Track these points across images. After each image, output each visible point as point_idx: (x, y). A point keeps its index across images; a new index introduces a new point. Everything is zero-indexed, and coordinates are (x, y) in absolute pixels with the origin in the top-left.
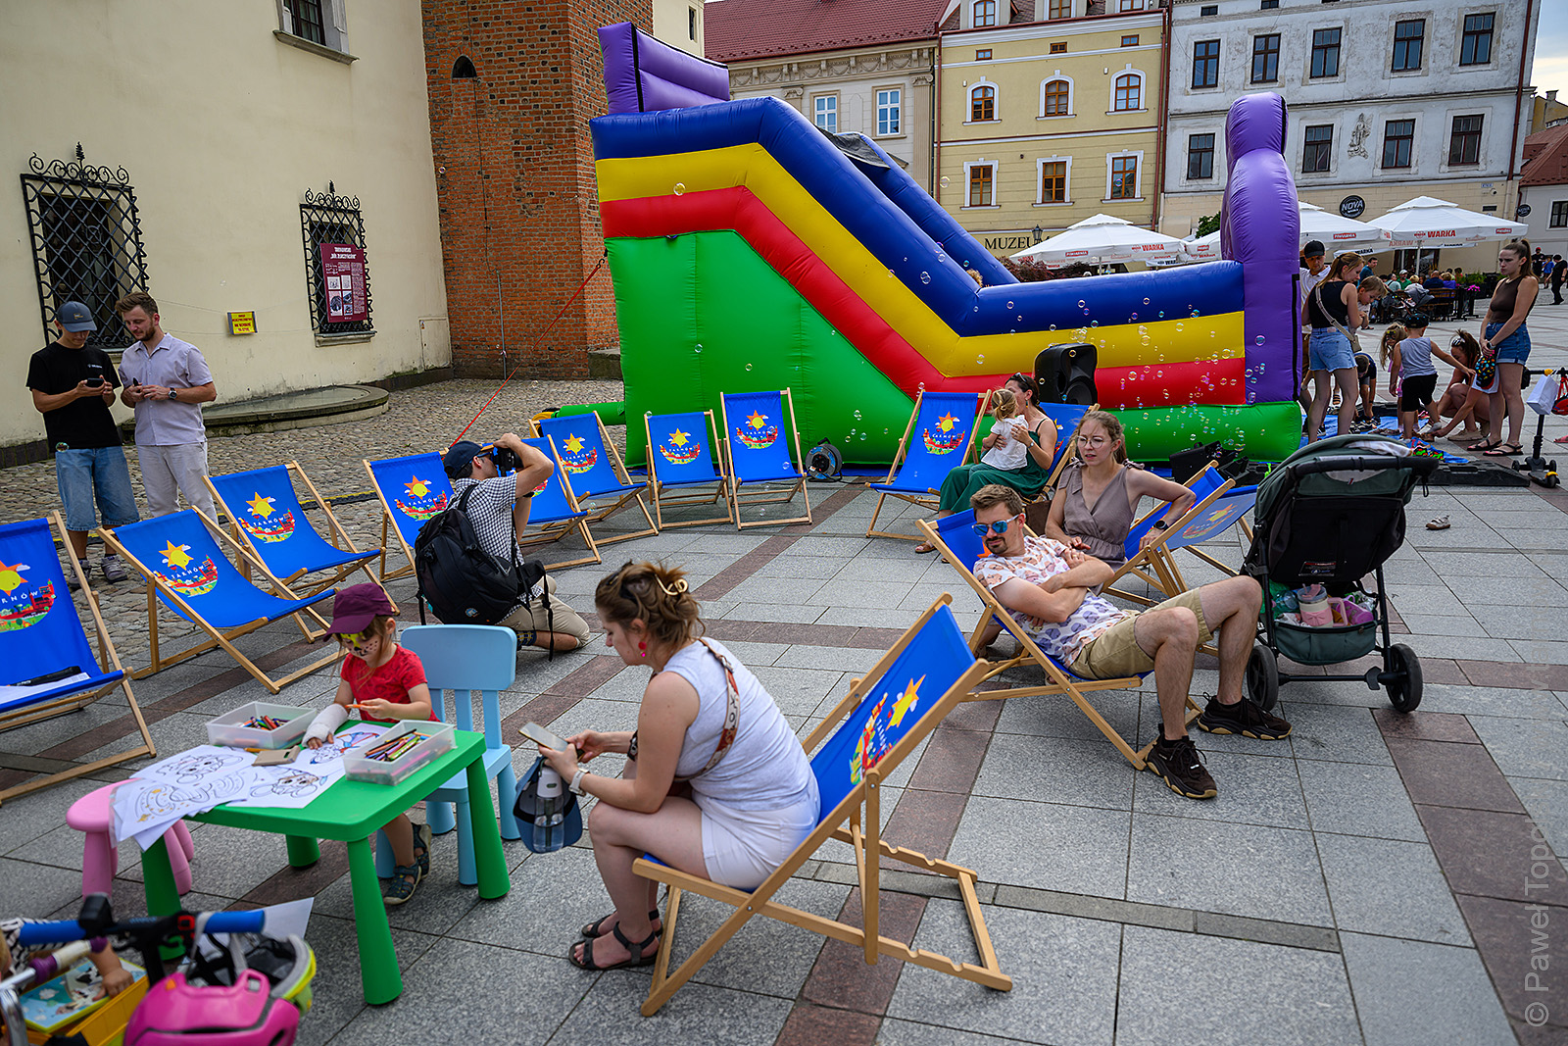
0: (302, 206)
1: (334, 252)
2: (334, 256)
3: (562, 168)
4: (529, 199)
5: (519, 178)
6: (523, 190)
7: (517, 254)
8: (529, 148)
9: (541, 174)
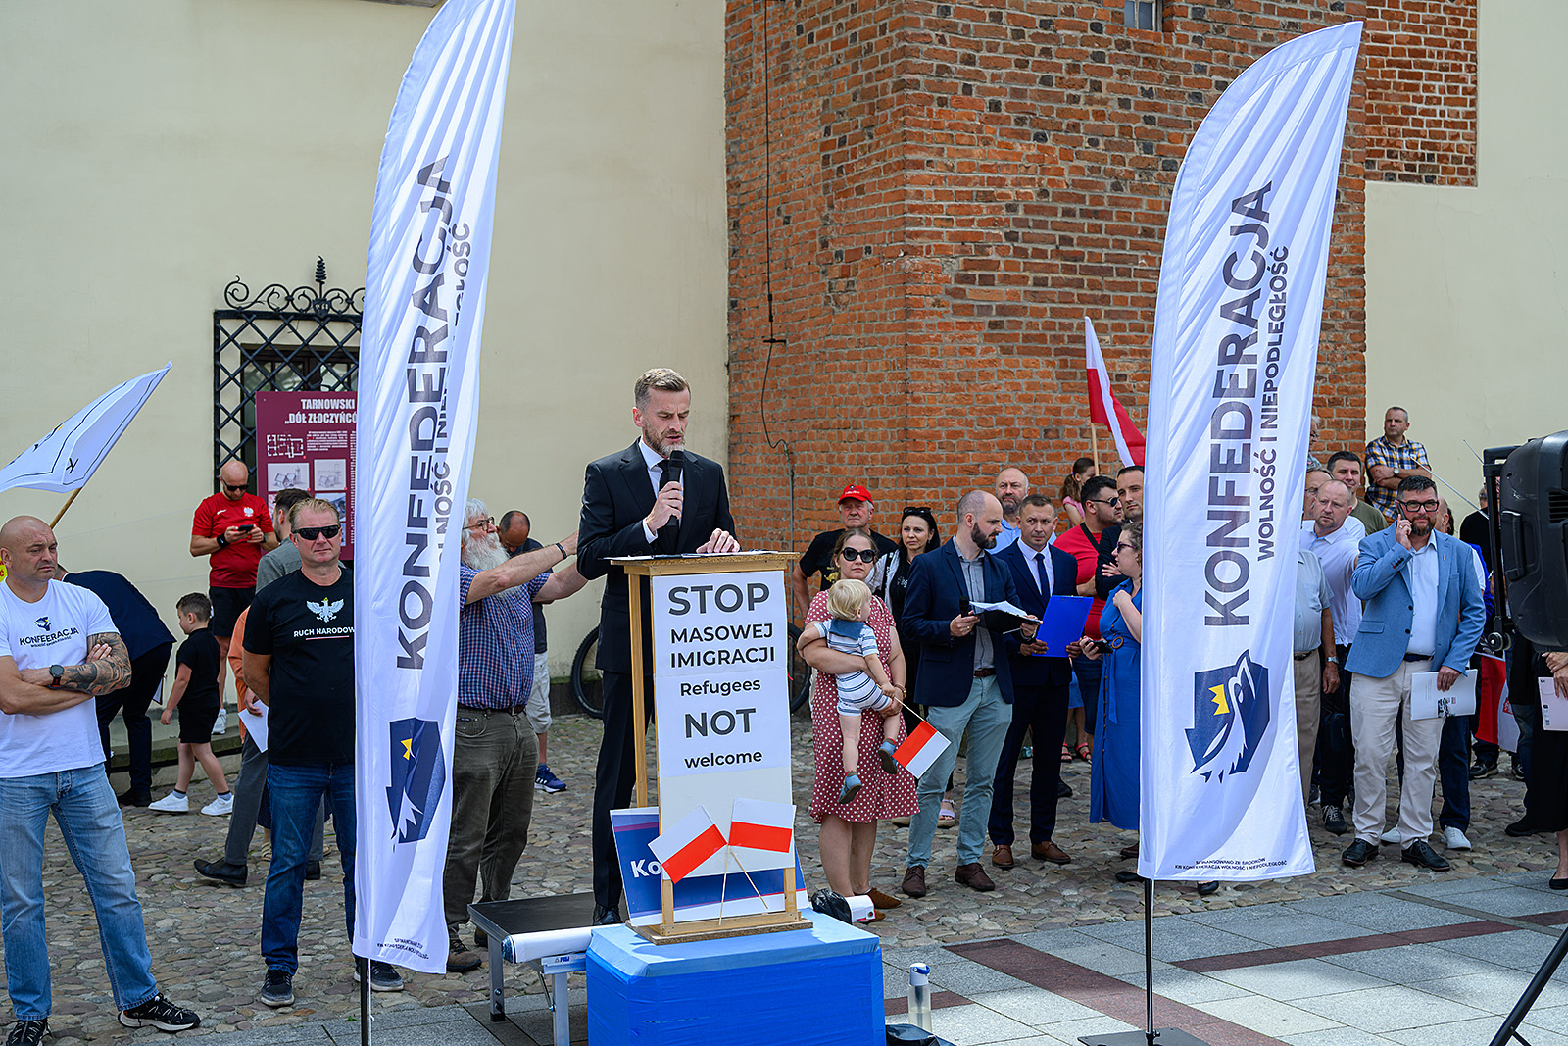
0: (218, 315)
1: (298, 408)
2: (295, 418)
3: (883, 185)
4: (836, 270)
5: (827, 217)
6: (831, 245)
7: (816, 403)
8: (842, 142)
9: (856, 204)
